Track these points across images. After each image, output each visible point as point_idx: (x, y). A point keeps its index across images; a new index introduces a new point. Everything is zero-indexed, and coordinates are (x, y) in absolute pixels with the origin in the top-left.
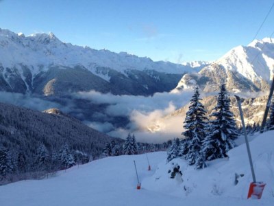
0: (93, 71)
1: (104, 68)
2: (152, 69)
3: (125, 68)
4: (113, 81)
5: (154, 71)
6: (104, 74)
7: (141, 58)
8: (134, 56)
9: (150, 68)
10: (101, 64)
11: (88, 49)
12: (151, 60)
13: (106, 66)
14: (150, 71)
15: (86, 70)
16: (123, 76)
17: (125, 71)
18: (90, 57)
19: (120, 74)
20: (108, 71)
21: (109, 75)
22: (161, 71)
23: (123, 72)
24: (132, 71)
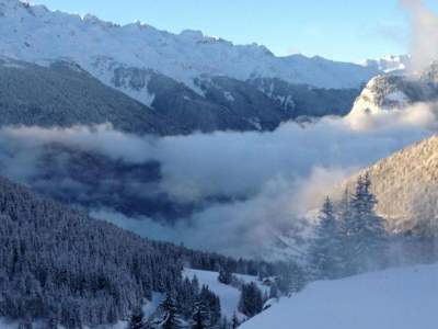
0: (106, 79)
1: (136, 71)
2: (272, 75)
3: (196, 74)
4: (160, 106)
5: (275, 80)
6: (136, 86)
7: (240, 48)
8: (221, 40)
9: (266, 73)
10: (128, 59)
11: (92, 21)
12: (269, 53)
13: (141, 65)
14: (267, 82)
15: (85, 74)
16: (190, 92)
17: (196, 81)
18: (97, 40)
19: (180, 88)
20: (148, 78)
21: (150, 91)
22: (298, 81)
23: (189, 84)
24: (216, 80)
